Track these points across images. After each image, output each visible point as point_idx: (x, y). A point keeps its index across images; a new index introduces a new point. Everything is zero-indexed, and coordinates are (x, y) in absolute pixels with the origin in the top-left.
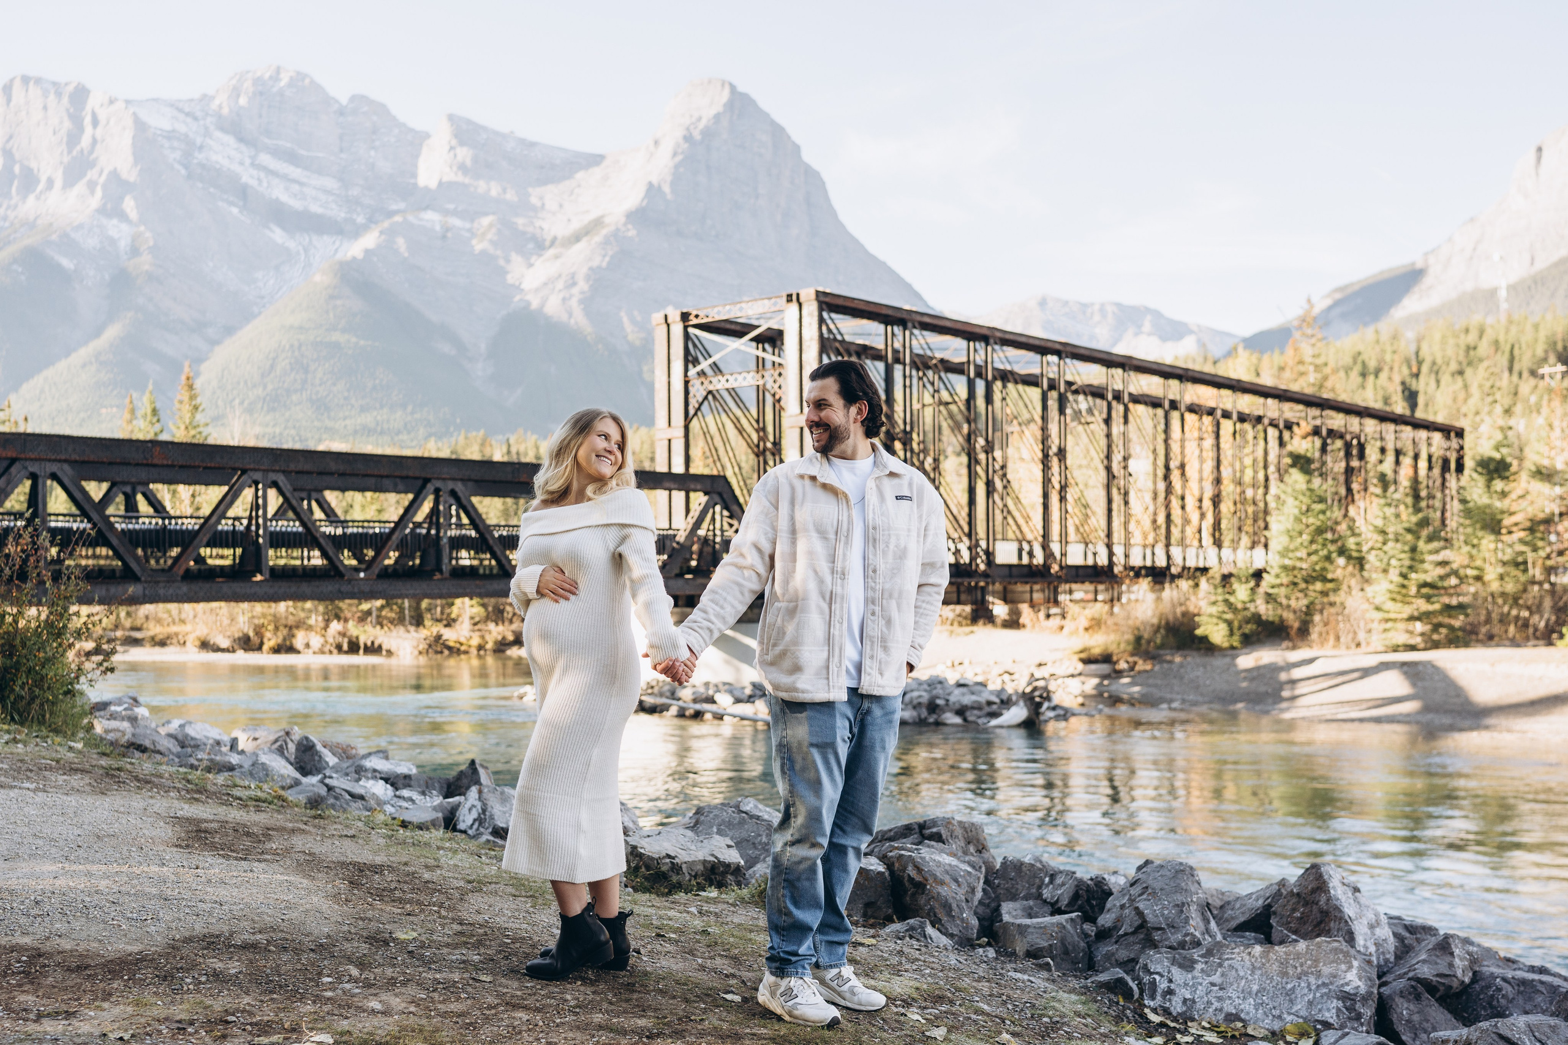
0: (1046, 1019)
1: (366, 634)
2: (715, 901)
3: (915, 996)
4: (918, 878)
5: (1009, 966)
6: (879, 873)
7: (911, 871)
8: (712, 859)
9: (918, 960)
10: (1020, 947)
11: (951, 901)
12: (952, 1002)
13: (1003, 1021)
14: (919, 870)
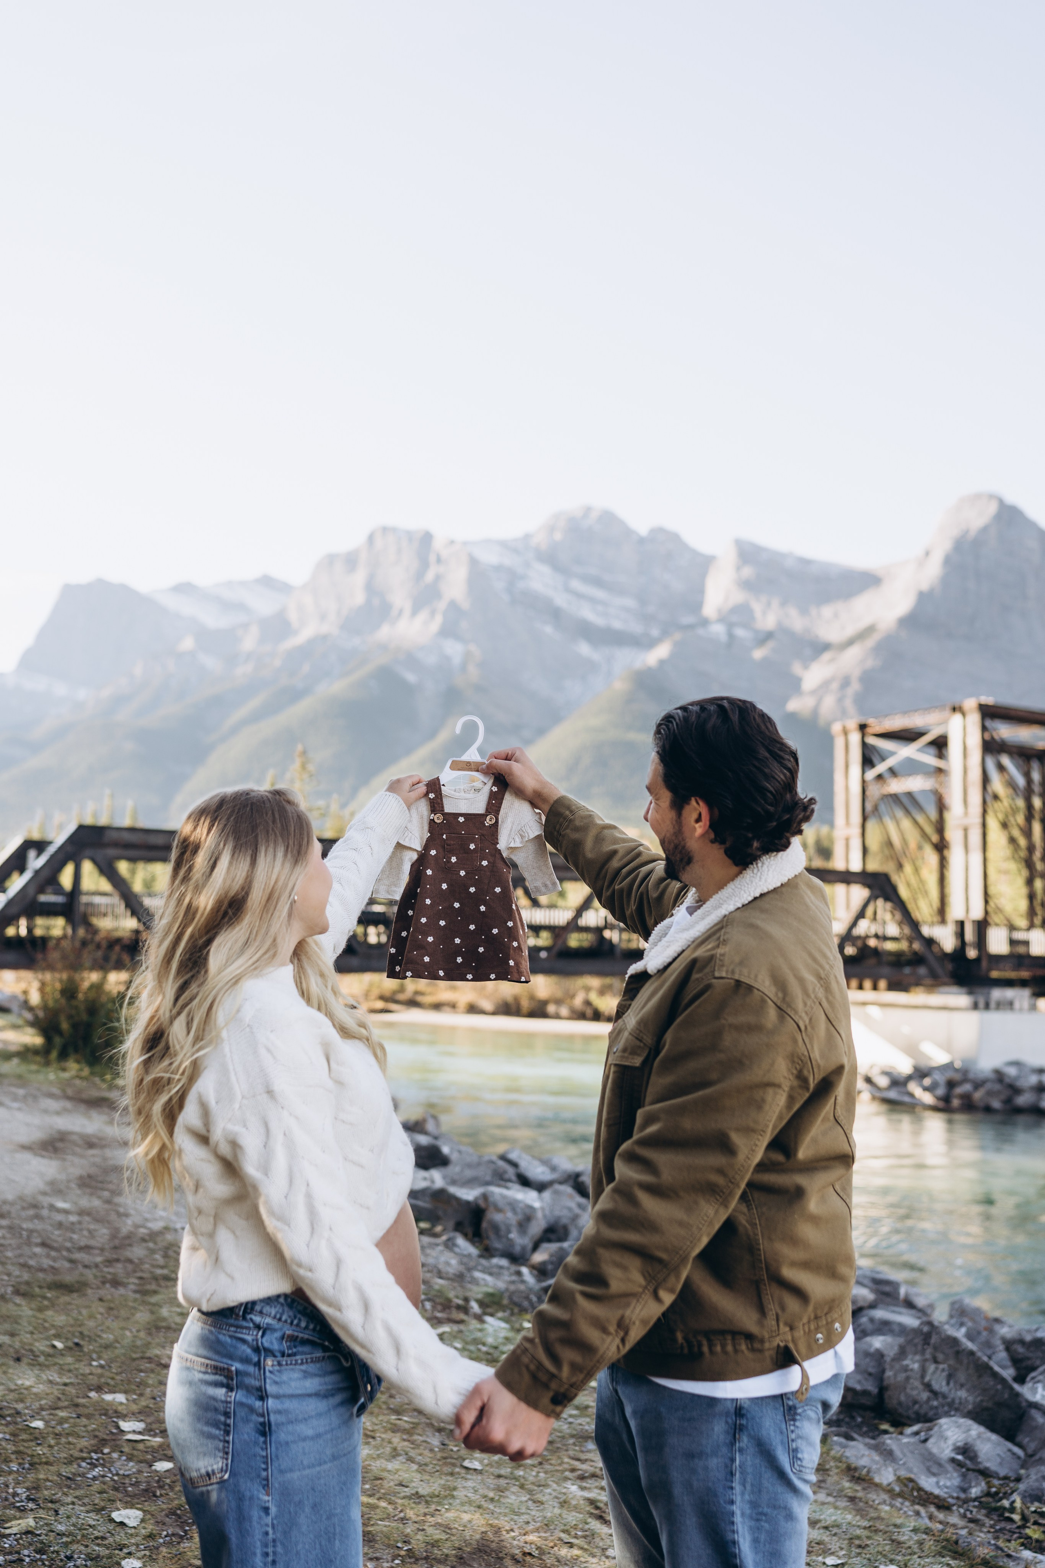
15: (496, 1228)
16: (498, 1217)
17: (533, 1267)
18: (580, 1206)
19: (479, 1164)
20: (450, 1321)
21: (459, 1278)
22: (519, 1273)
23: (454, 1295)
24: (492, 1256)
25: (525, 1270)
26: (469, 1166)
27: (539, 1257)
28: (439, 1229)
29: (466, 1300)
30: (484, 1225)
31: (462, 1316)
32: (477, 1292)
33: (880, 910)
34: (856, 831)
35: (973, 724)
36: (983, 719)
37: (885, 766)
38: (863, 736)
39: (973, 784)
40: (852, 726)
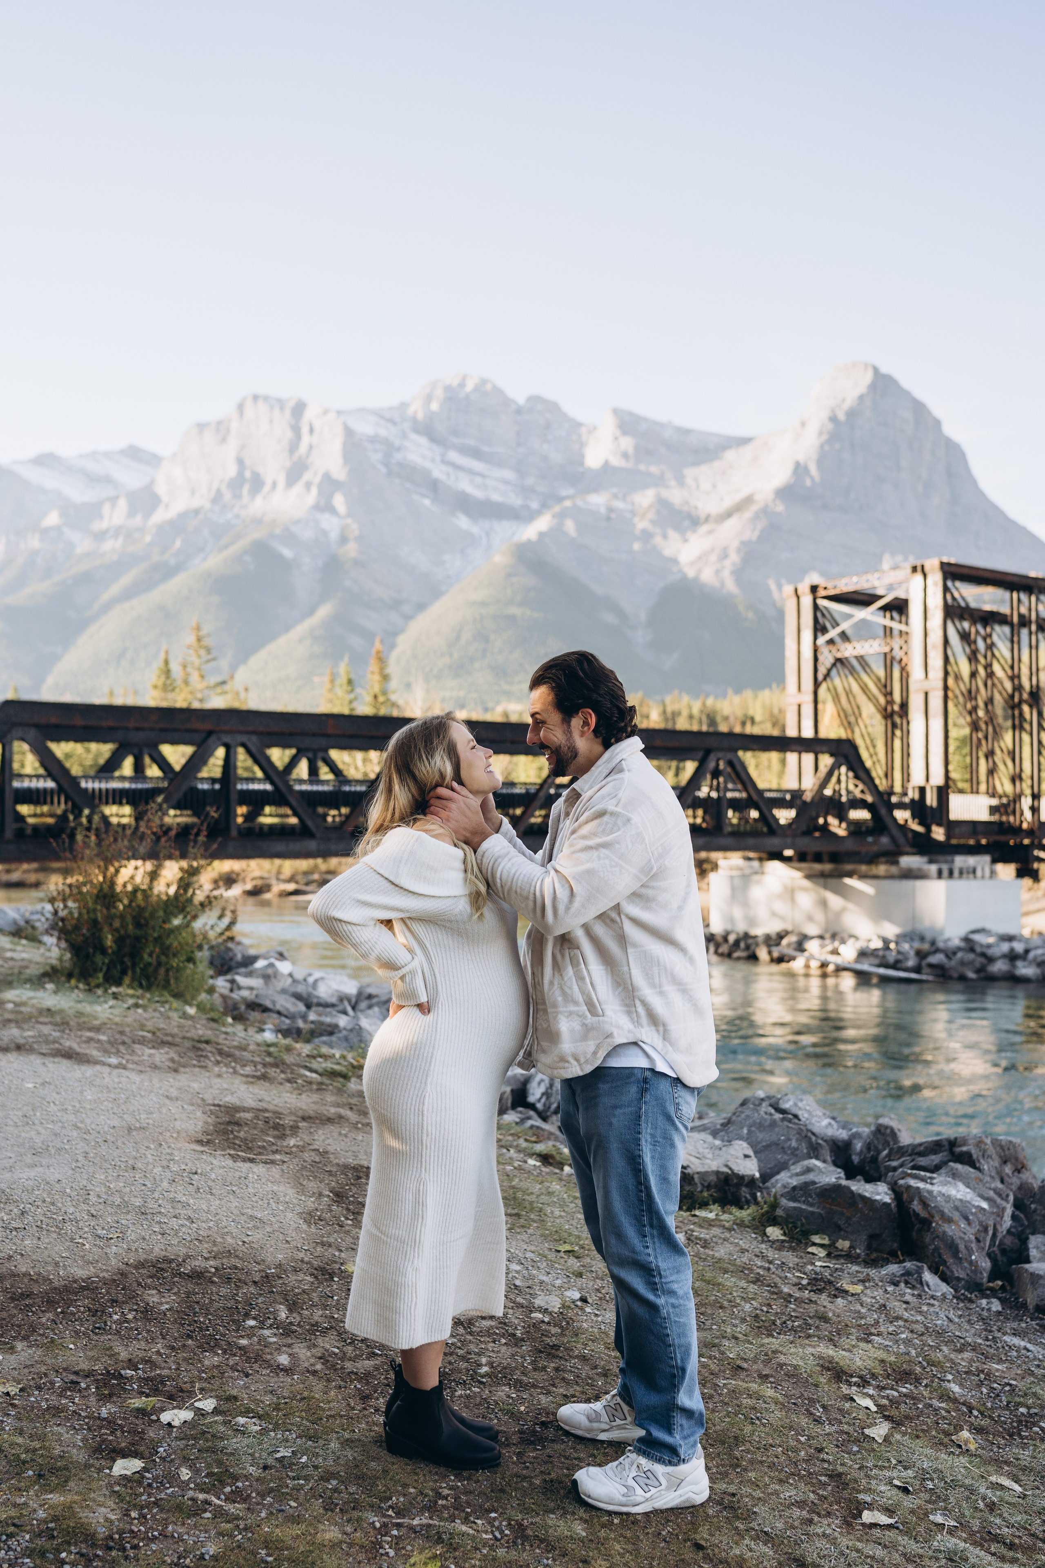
0: (1022, 1410)
2: (709, 1224)
3: (878, 1370)
4: (923, 1214)
5: (1010, 1325)
6: (885, 1204)
7: (916, 1206)
8: (726, 1170)
9: (898, 1318)
10: (1031, 1298)
11: (958, 1241)
12: (918, 1381)
13: (970, 1409)
14: (924, 1204)
33: (843, 778)
34: (808, 698)
35: (935, 584)
36: (945, 579)
37: (838, 630)
38: (815, 599)
39: (934, 647)
40: (804, 588)
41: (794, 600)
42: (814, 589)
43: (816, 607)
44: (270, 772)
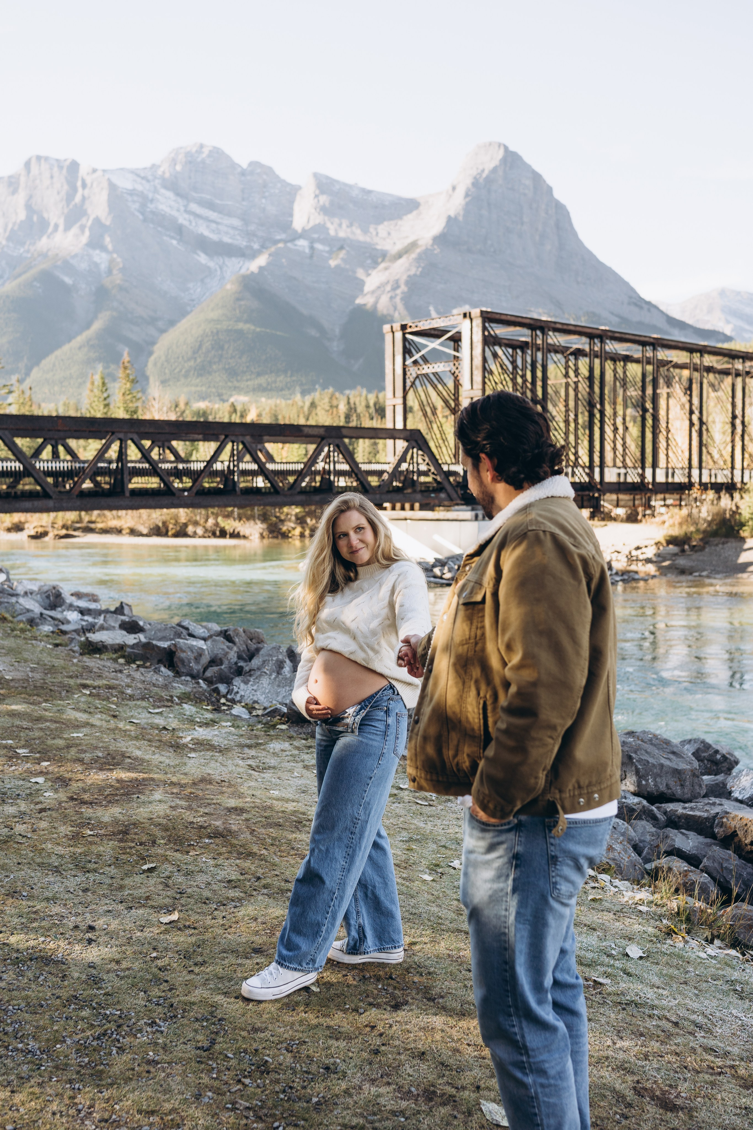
1: (230, 525)
15: (182, 661)
16: (183, 655)
17: (204, 680)
18: (228, 647)
19: (166, 629)
20: (164, 706)
21: (165, 687)
22: (198, 683)
23: (164, 694)
24: (180, 676)
25: (201, 681)
26: (160, 630)
27: (209, 674)
28: (148, 664)
29: (171, 696)
30: (175, 660)
31: (170, 704)
32: (176, 692)
33: (415, 455)
34: (400, 401)
35: (477, 326)
36: (484, 322)
37: (420, 354)
38: (404, 334)
39: (477, 368)
40: (397, 326)
41: (391, 334)
42: (404, 327)
43: (405, 339)
44: (19, 456)
